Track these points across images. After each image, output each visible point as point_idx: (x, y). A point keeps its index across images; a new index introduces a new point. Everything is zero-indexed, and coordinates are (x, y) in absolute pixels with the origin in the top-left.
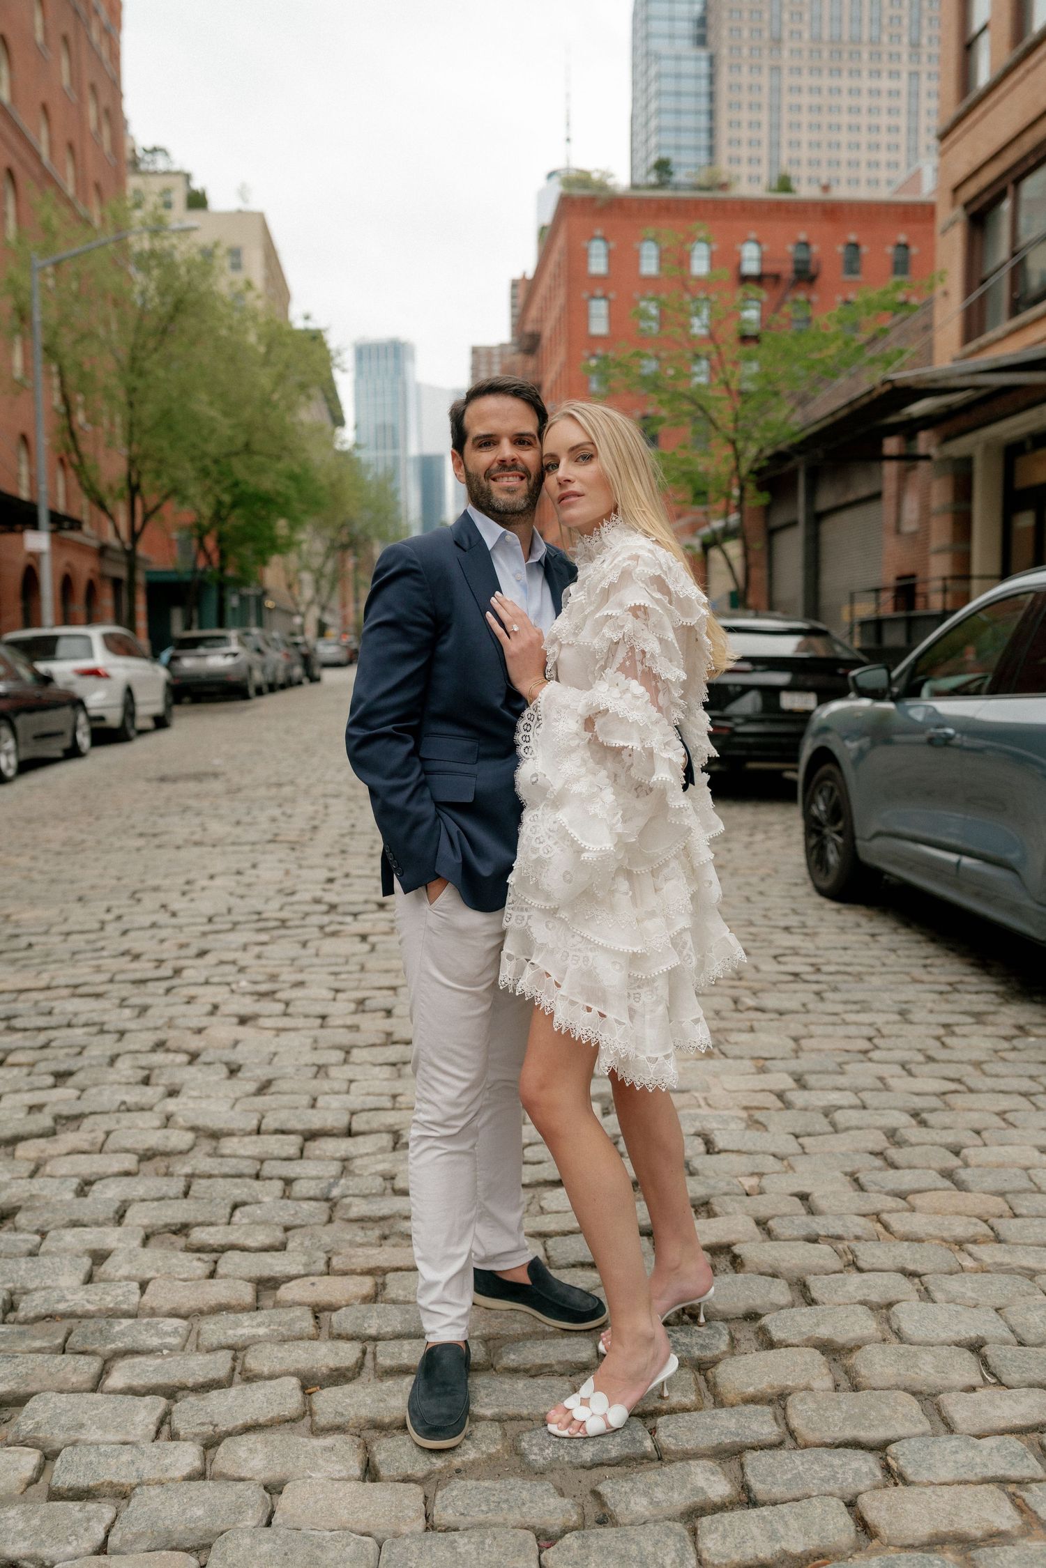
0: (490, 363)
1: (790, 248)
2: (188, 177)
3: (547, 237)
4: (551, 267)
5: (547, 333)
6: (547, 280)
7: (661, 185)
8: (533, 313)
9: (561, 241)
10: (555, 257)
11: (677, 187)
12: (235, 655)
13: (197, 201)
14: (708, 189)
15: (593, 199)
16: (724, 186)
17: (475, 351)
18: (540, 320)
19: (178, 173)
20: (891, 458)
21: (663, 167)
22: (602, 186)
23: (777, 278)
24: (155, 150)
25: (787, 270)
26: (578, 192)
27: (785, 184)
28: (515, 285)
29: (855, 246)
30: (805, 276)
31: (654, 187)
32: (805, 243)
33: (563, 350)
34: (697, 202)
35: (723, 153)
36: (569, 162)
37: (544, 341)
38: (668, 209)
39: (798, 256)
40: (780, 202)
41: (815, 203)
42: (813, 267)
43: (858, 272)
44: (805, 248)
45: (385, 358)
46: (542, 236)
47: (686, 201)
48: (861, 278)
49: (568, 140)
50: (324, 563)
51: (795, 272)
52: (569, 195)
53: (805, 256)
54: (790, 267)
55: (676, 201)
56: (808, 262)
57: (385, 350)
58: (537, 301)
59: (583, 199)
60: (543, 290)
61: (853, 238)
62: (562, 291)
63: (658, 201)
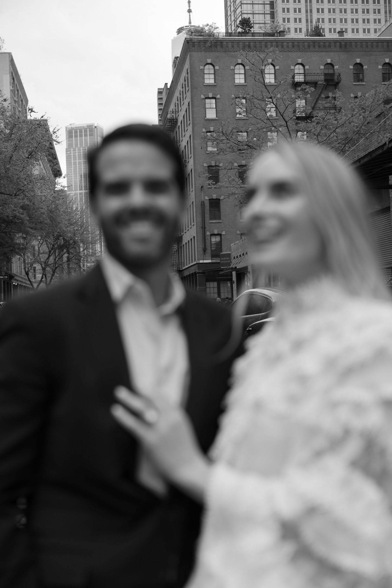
1: (322, 67)
3: (178, 63)
4: (182, 81)
5: (180, 119)
6: (179, 88)
7: (245, 33)
8: (172, 107)
9: (187, 66)
10: (184, 74)
11: (253, 34)
14: (273, 35)
15: (205, 41)
16: (282, 33)
18: (177, 112)
21: (246, 23)
22: (211, 34)
23: (315, 84)
26: (195, 37)
27: (317, 32)
28: (160, 92)
29: (361, 65)
30: (332, 82)
31: (240, 34)
32: (331, 64)
33: (190, 128)
34: (266, 42)
35: (280, 16)
36: (190, 23)
37: (179, 124)
38: (249, 46)
39: (326, 72)
40: (314, 42)
41: (335, 41)
42: (336, 77)
43: (362, 80)
44: (331, 67)
45: (86, 135)
46: (174, 62)
47: (260, 41)
48: (364, 83)
49: (189, 11)
50: (48, 258)
51: (325, 80)
52: (191, 40)
53: (331, 71)
54: (322, 78)
55: (255, 41)
56: (333, 75)
57: (86, 131)
58: (174, 100)
59: (199, 42)
60: (177, 94)
61: (358, 61)
62: (189, 94)
63: (244, 42)
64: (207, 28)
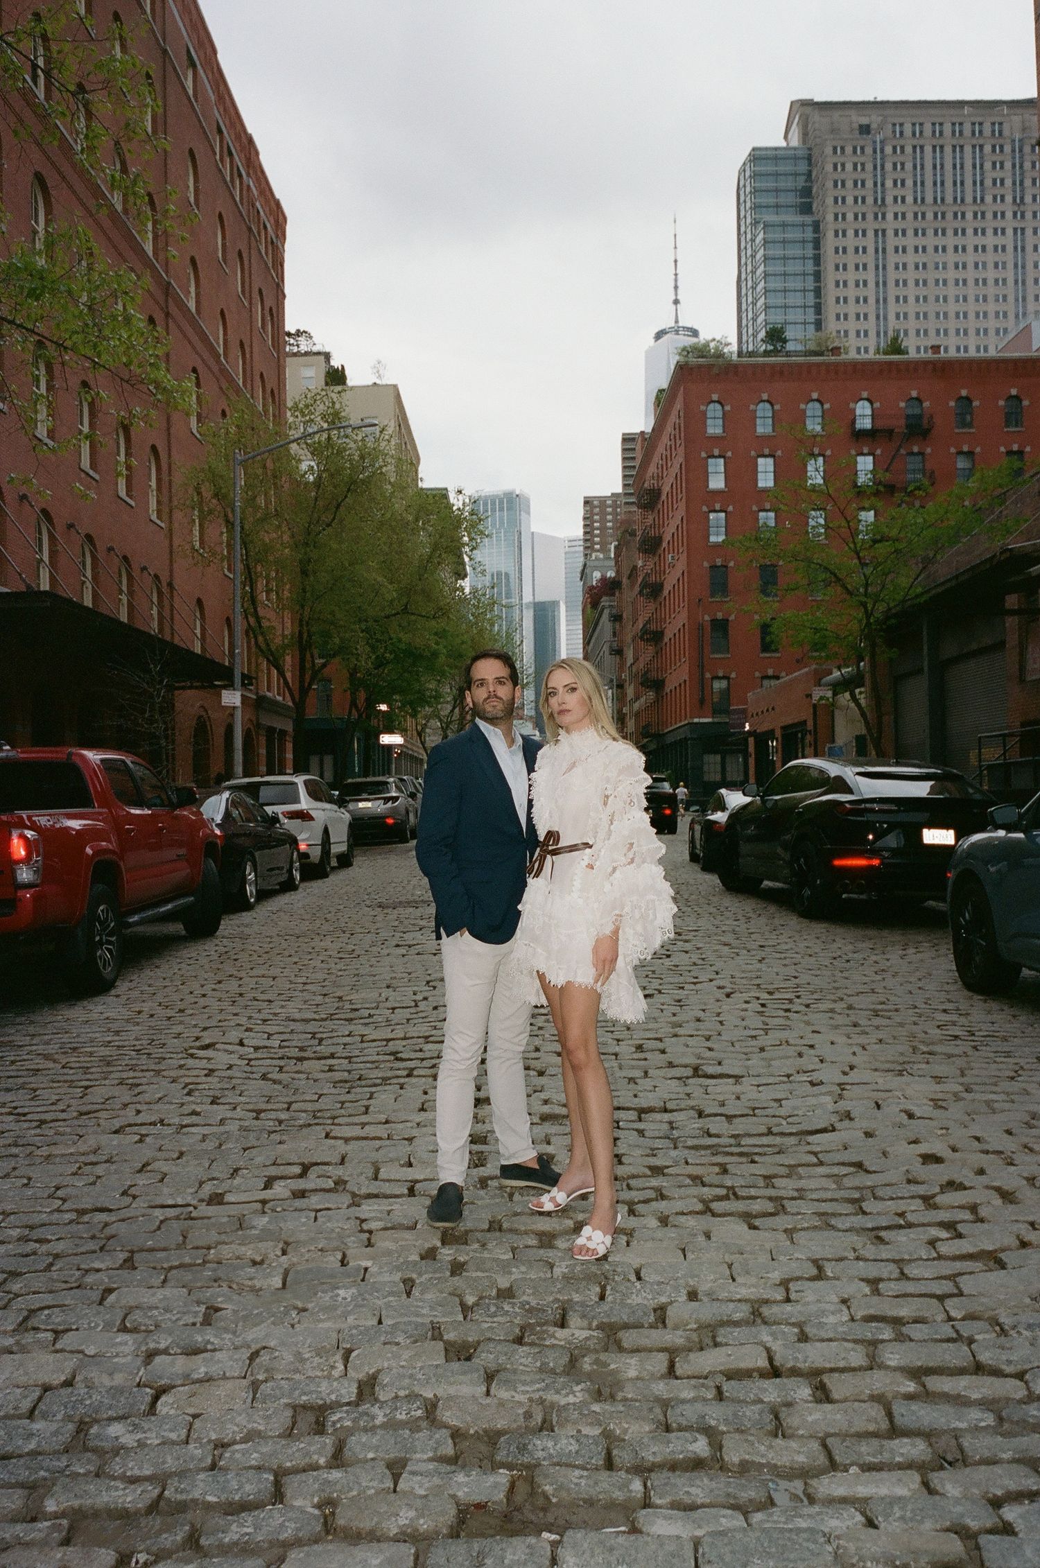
0: (603, 514)
1: (902, 405)
2: (327, 356)
3: (664, 402)
4: (669, 429)
5: (666, 489)
6: (665, 440)
7: (775, 352)
8: (652, 469)
9: (679, 405)
10: (673, 418)
11: (788, 354)
12: (395, 799)
13: (336, 377)
14: (820, 354)
15: (711, 366)
16: (836, 351)
17: (587, 502)
18: (660, 477)
19: (319, 353)
20: (1012, 612)
21: (776, 336)
22: (719, 355)
23: (890, 433)
24: (299, 333)
25: (900, 425)
26: (693, 360)
27: (895, 347)
28: (627, 439)
29: (968, 399)
30: (918, 429)
31: (767, 353)
32: (917, 399)
33: (682, 505)
34: (810, 366)
35: (832, 325)
36: (677, 322)
37: (664, 497)
38: (781, 373)
39: (910, 412)
40: (890, 363)
41: (926, 363)
42: (925, 421)
43: (970, 425)
44: (916, 403)
45: (501, 509)
46: (658, 398)
47: (800, 365)
48: (973, 430)
49: (676, 302)
50: (452, 711)
51: (907, 426)
52: (687, 363)
53: (917, 411)
54: (903, 422)
55: (789, 365)
56: (920, 417)
57: (501, 502)
58: (656, 459)
59: (700, 366)
60: (660, 449)
61: (964, 393)
62: (681, 451)
63: (773, 366)
64: (712, 345)
